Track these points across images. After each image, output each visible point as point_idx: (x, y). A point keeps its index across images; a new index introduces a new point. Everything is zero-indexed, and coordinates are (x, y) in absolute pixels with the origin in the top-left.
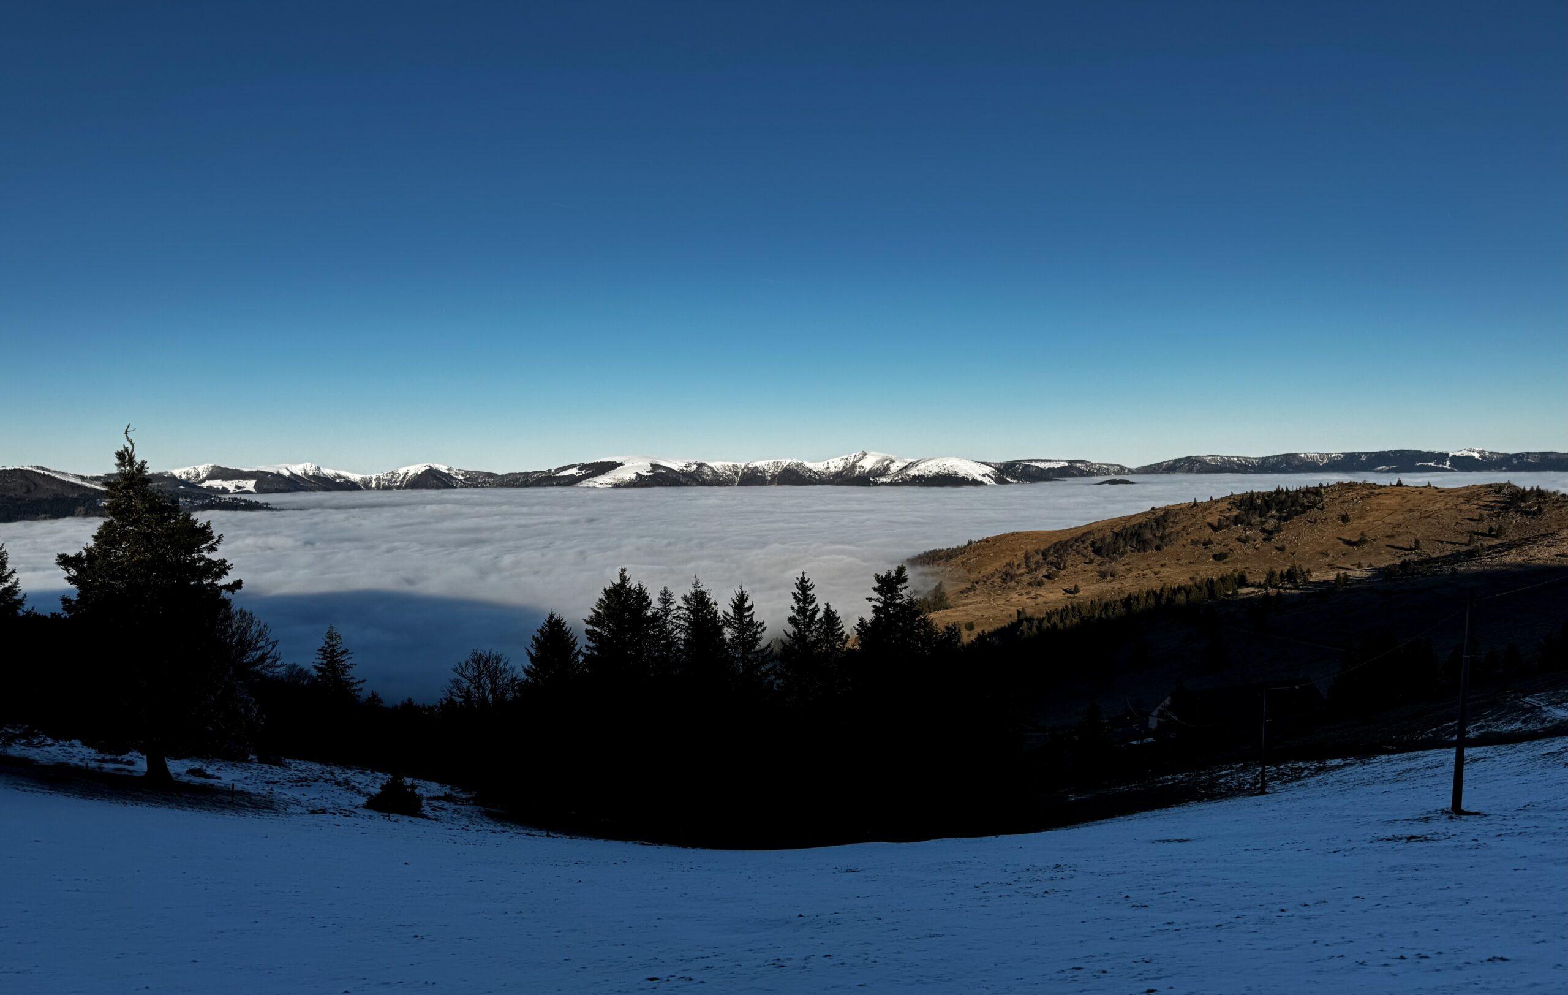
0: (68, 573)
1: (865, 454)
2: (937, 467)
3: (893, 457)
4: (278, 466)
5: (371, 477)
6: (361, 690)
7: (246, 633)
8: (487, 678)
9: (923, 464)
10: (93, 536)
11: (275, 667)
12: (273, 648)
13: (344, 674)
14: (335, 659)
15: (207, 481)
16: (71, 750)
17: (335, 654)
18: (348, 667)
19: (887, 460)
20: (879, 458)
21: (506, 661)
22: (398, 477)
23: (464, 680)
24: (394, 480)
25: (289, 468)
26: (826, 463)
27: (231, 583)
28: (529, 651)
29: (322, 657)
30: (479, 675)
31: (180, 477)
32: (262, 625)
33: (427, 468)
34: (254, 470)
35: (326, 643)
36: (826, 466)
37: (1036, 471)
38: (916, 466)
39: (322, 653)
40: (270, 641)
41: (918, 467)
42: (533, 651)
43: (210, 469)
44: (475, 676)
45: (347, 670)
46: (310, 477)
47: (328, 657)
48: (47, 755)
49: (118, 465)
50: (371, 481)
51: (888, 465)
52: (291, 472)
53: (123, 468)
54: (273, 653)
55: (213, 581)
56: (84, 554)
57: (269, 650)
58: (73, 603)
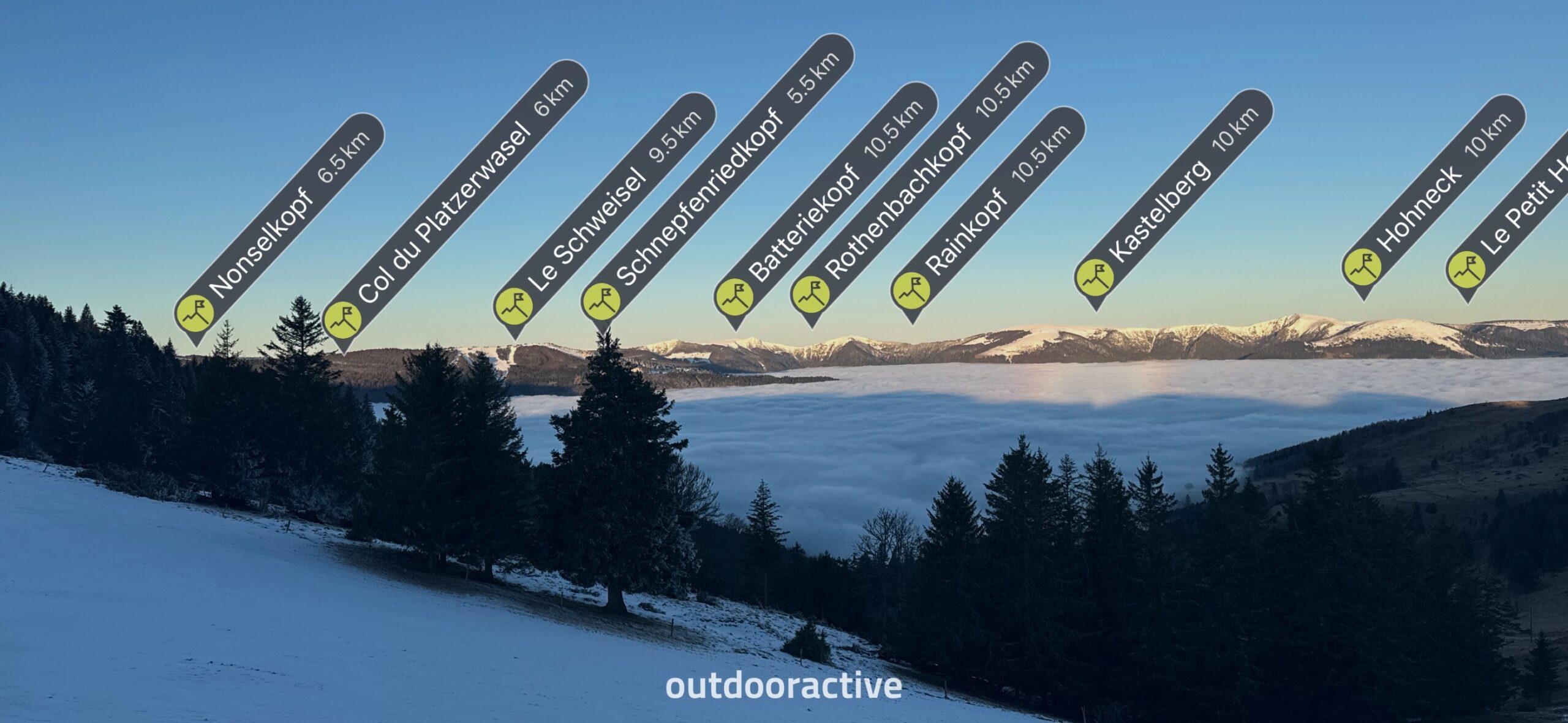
0: (558, 431)
1: (1298, 318)
2: (1386, 330)
3: (1332, 320)
4: (728, 340)
5: (803, 349)
6: (785, 540)
7: (693, 485)
8: (893, 536)
9: (1368, 327)
10: (577, 401)
11: (715, 516)
12: (714, 499)
13: (772, 526)
14: (765, 511)
15: (673, 354)
16: (553, 580)
17: (765, 506)
18: (776, 519)
19: (1324, 323)
20: (1314, 321)
21: (911, 520)
22: (826, 349)
23: (872, 536)
24: (822, 351)
25: (737, 342)
26: (1252, 327)
27: (680, 441)
28: (930, 513)
29: (753, 508)
30: (886, 533)
31: (653, 350)
32: (706, 479)
33: (850, 340)
34: (710, 344)
35: (758, 496)
36: (1252, 330)
37: (1513, 333)
38: (1360, 329)
39: (754, 505)
40: (712, 493)
41: (1362, 331)
42: (934, 513)
43: (676, 344)
44: (881, 534)
45: (774, 521)
46: (753, 349)
47: (759, 509)
48: (535, 583)
49: (598, 343)
50: (803, 352)
51: (1325, 328)
52: (739, 346)
53: (602, 345)
54: (713, 503)
55: (665, 440)
56: (571, 415)
57: (711, 501)
58: (560, 456)
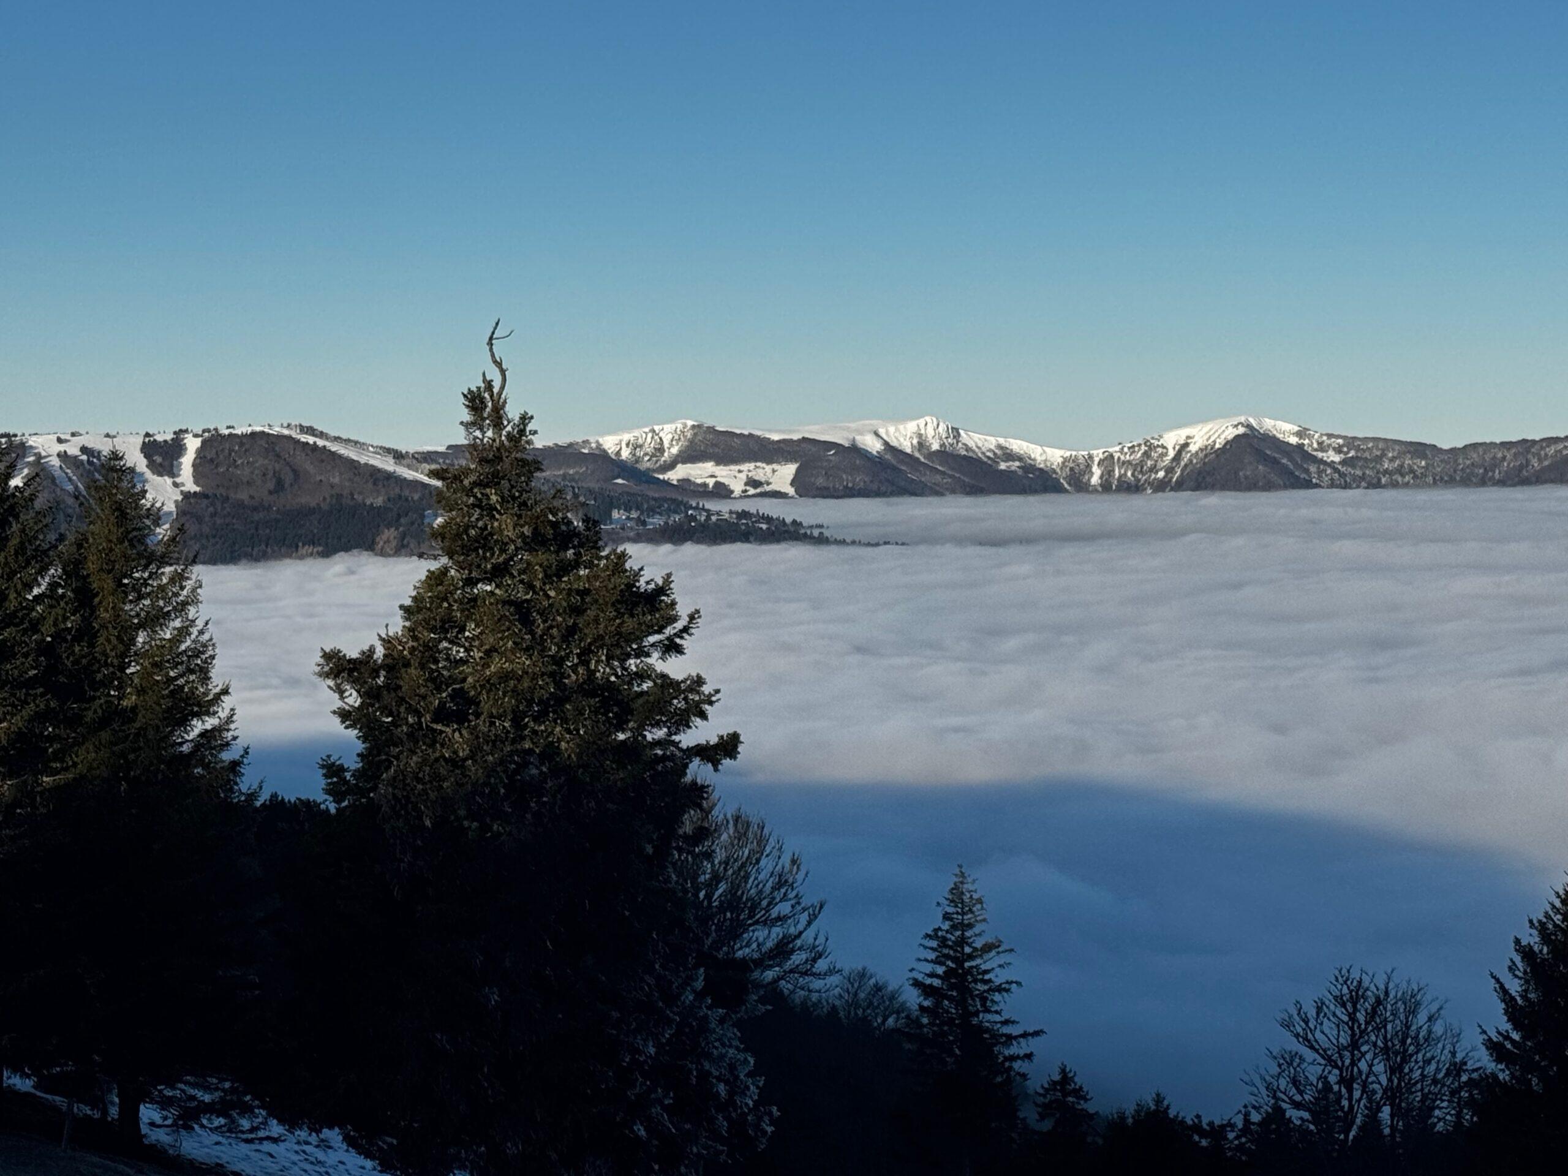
0: (342, 698)
4: (853, 425)
5: (1091, 457)
6: (1029, 1056)
7: (746, 877)
8: (1375, 1055)
10: (401, 607)
11: (814, 975)
12: (809, 923)
13: (987, 1011)
14: (967, 965)
15: (679, 466)
17: (967, 950)
18: (999, 989)
21: (1434, 1008)
22: (1163, 455)
23: (1309, 1055)
24: (1149, 463)
25: (882, 432)
27: (714, 740)
28: (1502, 986)
29: (932, 956)
30: (1354, 1045)
31: (618, 453)
32: (786, 860)
33: (1241, 430)
34: (796, 437)
35: (947, 917)
39: (934, 944)
40: (804, 902)
42: (1514, 987)
43: (689, 435)
44: (1340, 1049)
45: (997, 997)
46: (932, 455)
47: (947, 957)
49: (466, 425)
50: (1089, 466)
52: (886, 443)
53: (478, 433)
54: (808, 936)
55: (670, 734)
56: (380, 652)
57: (800, 927)
58: (348, 775)
